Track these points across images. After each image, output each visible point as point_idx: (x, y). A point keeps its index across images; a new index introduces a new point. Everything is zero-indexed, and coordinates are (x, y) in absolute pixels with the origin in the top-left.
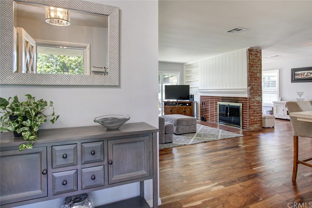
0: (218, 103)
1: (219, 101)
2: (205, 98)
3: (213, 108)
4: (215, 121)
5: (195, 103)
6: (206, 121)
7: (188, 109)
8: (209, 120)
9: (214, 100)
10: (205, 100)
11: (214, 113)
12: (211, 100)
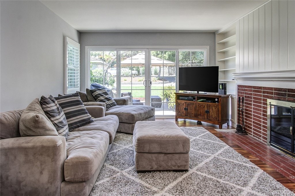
0: (269, 101)
1: (271, 98)
2: (245, 90)
3: (258, 110)
4: (264, 138)
5: (230, 98)
6: (246, 133)
7: (214, 108)
8: (252, 134)
9: (261, 96)
10: (246, 93)
11: (260, 121)
12: (256, 95)
